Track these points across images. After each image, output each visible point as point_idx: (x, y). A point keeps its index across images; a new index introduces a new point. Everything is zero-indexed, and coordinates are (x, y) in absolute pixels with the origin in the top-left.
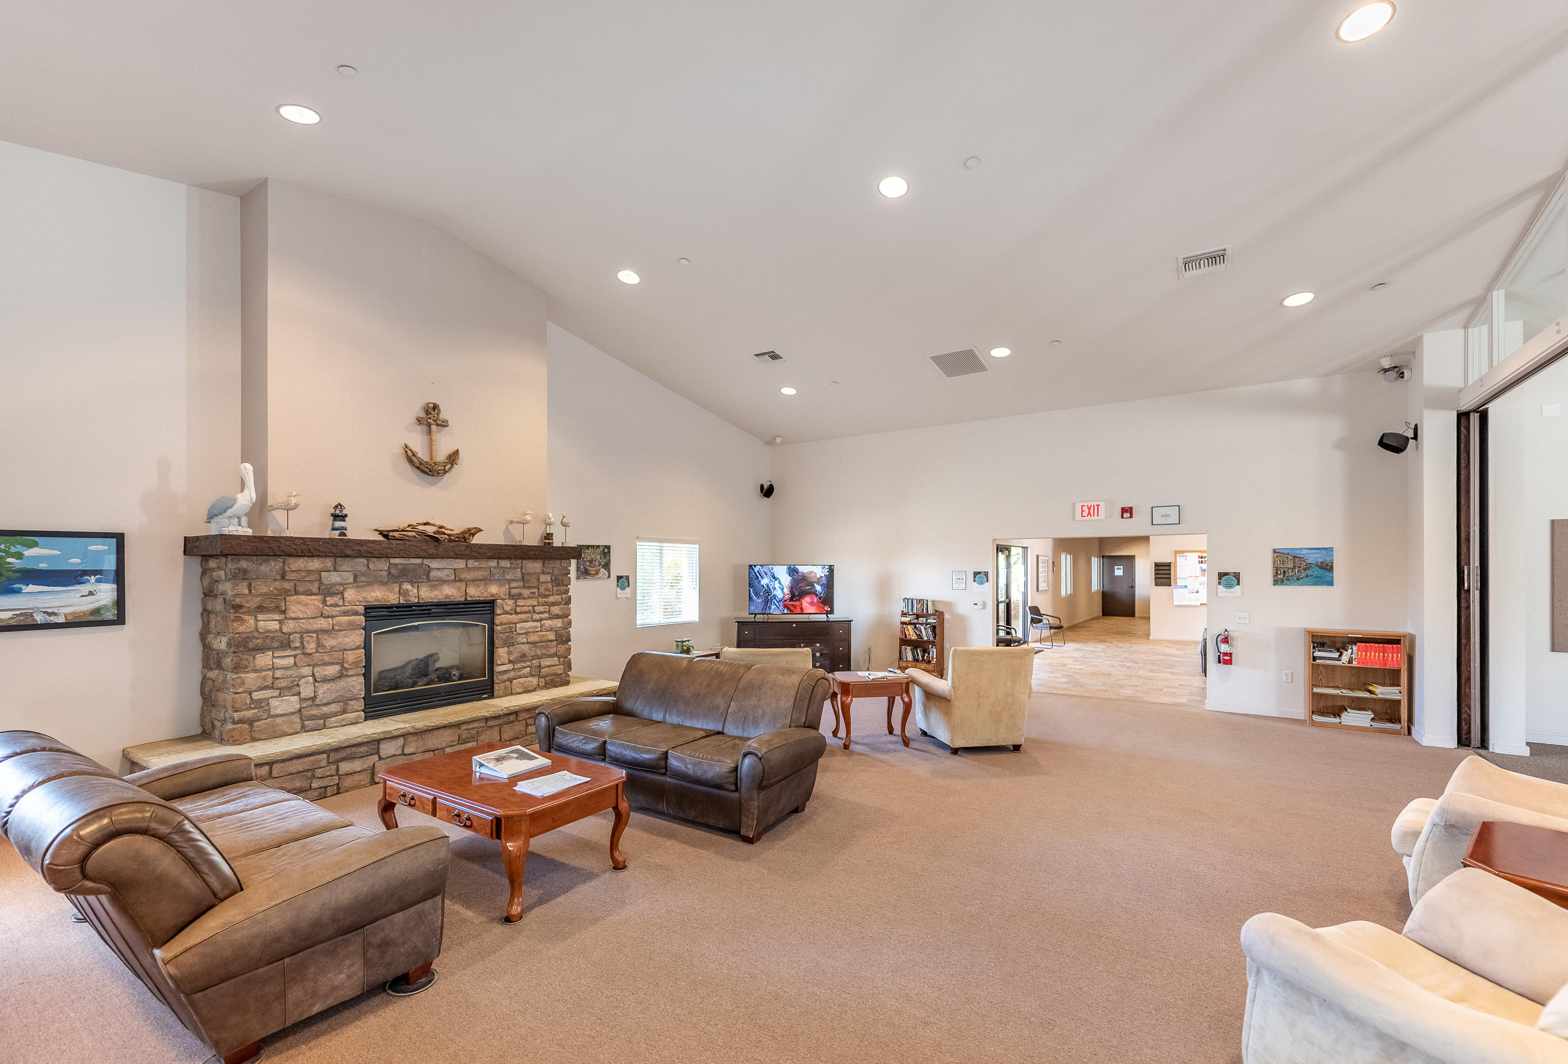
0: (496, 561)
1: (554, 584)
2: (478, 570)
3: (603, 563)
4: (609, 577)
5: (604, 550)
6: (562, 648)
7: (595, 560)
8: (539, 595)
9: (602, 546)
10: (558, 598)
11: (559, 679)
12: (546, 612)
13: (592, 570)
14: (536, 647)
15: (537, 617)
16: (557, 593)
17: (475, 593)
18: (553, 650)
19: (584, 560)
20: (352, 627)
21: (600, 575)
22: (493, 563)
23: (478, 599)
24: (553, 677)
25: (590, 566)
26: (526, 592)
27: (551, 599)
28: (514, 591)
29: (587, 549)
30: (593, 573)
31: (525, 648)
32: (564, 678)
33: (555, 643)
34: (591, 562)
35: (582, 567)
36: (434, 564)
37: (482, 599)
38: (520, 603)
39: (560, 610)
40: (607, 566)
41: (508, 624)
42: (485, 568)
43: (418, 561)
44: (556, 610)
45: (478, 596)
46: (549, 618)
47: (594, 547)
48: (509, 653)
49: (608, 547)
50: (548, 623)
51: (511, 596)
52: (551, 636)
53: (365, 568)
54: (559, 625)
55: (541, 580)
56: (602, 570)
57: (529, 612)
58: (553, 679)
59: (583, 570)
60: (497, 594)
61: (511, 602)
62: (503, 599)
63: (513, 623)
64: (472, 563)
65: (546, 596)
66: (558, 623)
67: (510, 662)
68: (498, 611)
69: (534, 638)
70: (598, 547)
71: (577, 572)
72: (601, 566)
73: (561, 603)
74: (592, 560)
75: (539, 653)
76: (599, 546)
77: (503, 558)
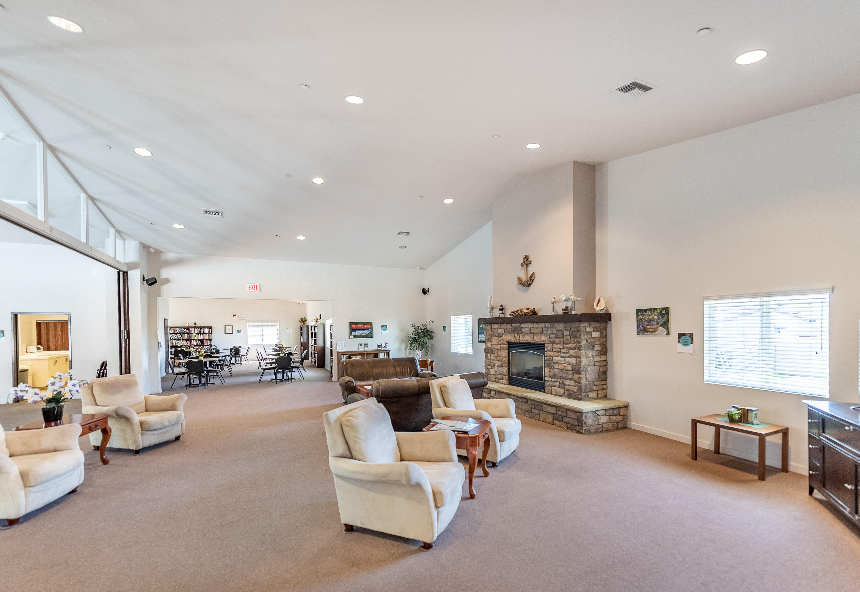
0: (544, 324)
1: (571, 337)
2: (538, 328)
3: (661, 323)
4: (668, 333)
5: (661, 312)
6: (576, 377)
7: (653, 320)
8: (564, 343)
9: (659, 308)
10: (573, 345)
11: (574, 395)
12: (567, 353)
13: (650, 328)
14: (562, 372)
15: (562, 355)
16: (574, 342)
17: (537, 339)
18: (570, 376)
19: (642, 321)
20: (504, 349)
21: (658, 332)
22: (543, 325)
23: (538, 342)
24: (572, 392)
25: (648, 325)
26: (557, 340)
27: (569, 346)
28: (552, 340)
29: (645, 311)
30: (651, 330)
31: (556, 371)
32: (577, 395)
33: (571, 372)
34: (649, 321)
35: (641, 326)
36: (523, 326)
37: (539, 342)
38: (555, 346)
39: (574, 353)
40: (666, 325)
41: (549, 356)
42: (540, 327)
43: (518, 324)
44: (572, 352)
45: (538, 341)
46: (569, 357)
47: (651, 311)
48: (550, 372)
49: (667, 309)
50: (568, 359)
51: (551, 342)
52: (570, 368)
53: (506, 328)
54: (574, 362)
55: (564, 334)
56: (661, 329)
57: (557, 352)
58: (571, 393)
59: (642, 328)
60: (544, 340)
61: (550, 345)
62: (547, 343)
63: (551, 357)
64: (536, 325)
65: (567, 344)
66: (573, 361)
67: (550, 377)
68: (546, 350)
69: (561, 367)
70: (655, 309)
71: (637, 329)
72: (659, 325)
73: (575, 349)
74: (650, 320)
75: (564, 376)
76: (657, 308)
77: (547, 322)
